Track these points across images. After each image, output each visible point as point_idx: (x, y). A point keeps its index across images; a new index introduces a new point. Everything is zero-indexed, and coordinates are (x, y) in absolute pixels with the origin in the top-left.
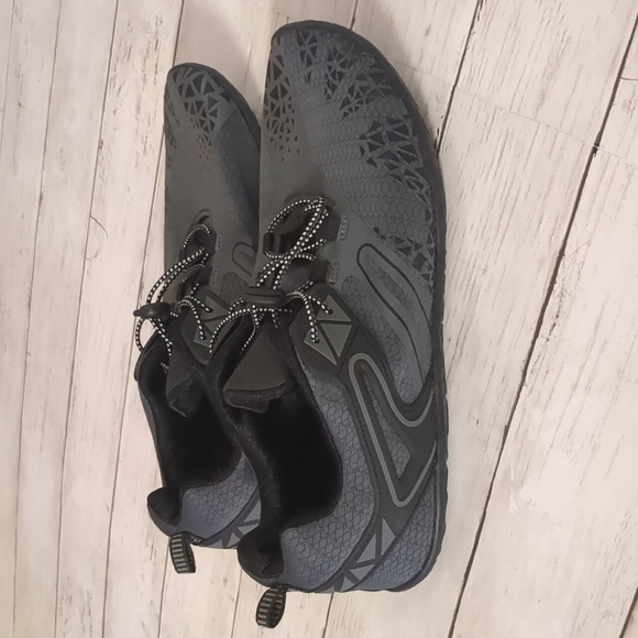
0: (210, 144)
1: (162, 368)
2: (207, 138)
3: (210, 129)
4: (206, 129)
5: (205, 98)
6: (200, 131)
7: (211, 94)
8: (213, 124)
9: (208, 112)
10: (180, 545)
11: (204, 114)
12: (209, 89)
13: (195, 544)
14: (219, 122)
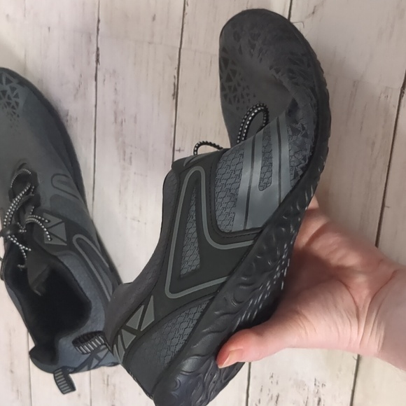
0: (18, 116)
1: (19, 268)
2: (14, 113)
3: (16, 107)
4: (13, 107)
5: (7, 88)
6: (9, 109)
7: (11, 84)
8: (17, 104)
9: (12, 96)
10: (62, 376)
11: (9, 98)
12: (8, 81)
13: (72, 373)
14: (21, 101)
